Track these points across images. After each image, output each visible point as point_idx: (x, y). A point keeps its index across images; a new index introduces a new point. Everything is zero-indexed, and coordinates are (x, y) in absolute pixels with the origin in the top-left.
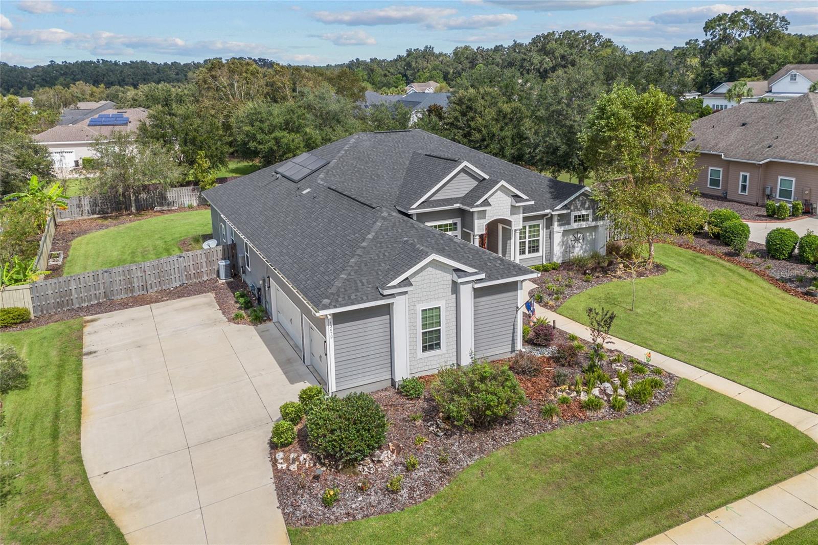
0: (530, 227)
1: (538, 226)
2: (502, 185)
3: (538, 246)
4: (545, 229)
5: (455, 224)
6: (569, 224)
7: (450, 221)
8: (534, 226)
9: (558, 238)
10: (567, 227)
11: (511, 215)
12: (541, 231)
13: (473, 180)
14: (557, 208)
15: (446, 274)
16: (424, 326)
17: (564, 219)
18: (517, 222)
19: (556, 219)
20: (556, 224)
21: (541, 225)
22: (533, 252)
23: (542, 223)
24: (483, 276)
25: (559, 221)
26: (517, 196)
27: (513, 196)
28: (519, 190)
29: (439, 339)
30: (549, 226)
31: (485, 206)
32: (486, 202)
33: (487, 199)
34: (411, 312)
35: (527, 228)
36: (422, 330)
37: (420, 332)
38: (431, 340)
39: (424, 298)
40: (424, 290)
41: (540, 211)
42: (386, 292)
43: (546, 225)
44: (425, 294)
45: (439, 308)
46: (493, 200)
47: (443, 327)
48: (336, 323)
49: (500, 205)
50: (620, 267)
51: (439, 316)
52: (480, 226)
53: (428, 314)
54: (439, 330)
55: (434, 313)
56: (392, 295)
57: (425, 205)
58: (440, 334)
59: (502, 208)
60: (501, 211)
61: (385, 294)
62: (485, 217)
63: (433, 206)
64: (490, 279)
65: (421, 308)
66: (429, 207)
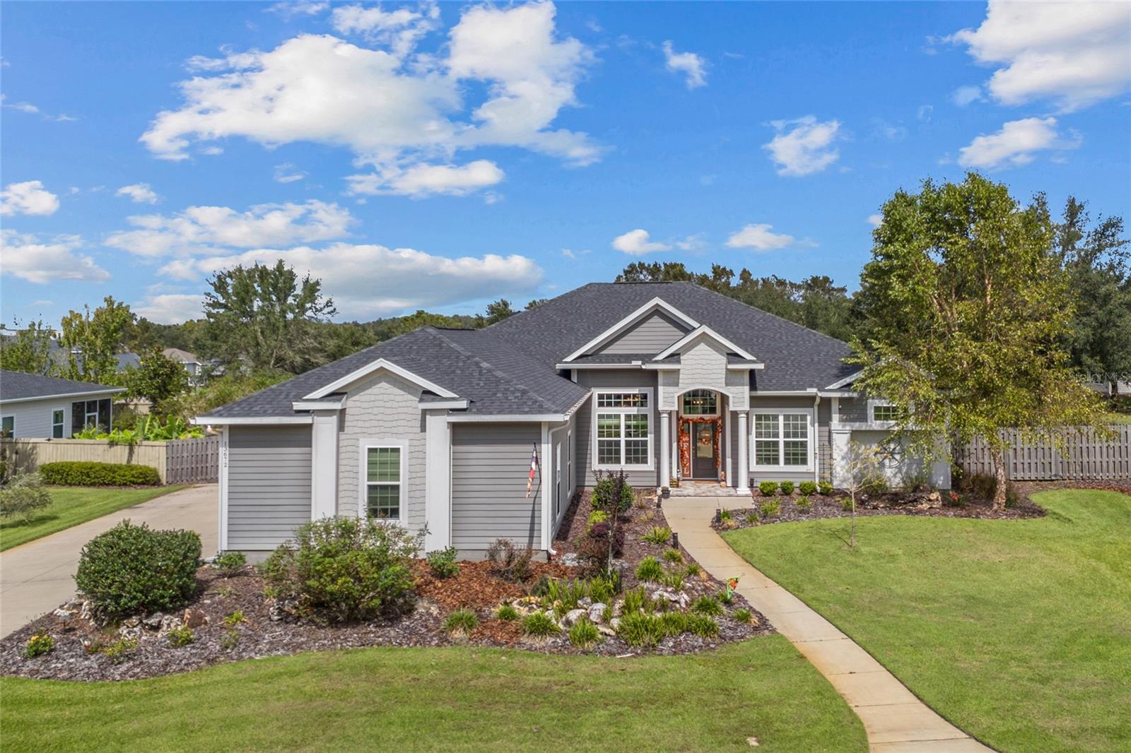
0: (787, 417)
1: (804, 418)
2: (704, 333)
3: (805, 454)
4: (816, 425)
5: (645, 396)
6: (864, 418)
7: (636, 391)
8: (795, 418)
9: (841, 442)
10: (857, 426)
11: (727, 384)
12: (810, 429)
13: (675, 329)
14: (831, 387)
15: (410, 397)
16: (371, 476)
17: (854, 409)
18: (739, 398)
19: (835, 406)
20: (836, 417)
21: (809, 418)
22: (796, 462)
23: (810, 415)
24: (463, 404)
25: (840, 411)
26: (736, 355)
27: (728, 354)
28: (737, 344)
29: (398, 504)
30: (824, 420)
31: (669, 362)
32: (675, 357)
33: (679, 354)
34: (350, 449)
35: (781, 418)
36: (368, 481)
37: (364, 483)
38: (384, 500)
39: (373, 430)
40: (373, 417)
41: (798, 389)
42: (298, 406)
43: (819, 418)
44: (376, 423)
45: (397, 450)
46: (691, 357)
47: (403, 483)
48: (232, 444)
49: (705, 367)
50: (931, 498)
51: (396, 464)
52: (668, 398)
53: (378, 458)
54: (397, 487)
55: (389, 457)
56: (307, 412)
57: (590, 358)
58: (398, 493)
59: (710, 372)
60: (706, 376)
61: (295, 408)
62: (677, 384)
63: (601, 362)
64: (479, 412)
65: (366, 444)
66: (594, 362)
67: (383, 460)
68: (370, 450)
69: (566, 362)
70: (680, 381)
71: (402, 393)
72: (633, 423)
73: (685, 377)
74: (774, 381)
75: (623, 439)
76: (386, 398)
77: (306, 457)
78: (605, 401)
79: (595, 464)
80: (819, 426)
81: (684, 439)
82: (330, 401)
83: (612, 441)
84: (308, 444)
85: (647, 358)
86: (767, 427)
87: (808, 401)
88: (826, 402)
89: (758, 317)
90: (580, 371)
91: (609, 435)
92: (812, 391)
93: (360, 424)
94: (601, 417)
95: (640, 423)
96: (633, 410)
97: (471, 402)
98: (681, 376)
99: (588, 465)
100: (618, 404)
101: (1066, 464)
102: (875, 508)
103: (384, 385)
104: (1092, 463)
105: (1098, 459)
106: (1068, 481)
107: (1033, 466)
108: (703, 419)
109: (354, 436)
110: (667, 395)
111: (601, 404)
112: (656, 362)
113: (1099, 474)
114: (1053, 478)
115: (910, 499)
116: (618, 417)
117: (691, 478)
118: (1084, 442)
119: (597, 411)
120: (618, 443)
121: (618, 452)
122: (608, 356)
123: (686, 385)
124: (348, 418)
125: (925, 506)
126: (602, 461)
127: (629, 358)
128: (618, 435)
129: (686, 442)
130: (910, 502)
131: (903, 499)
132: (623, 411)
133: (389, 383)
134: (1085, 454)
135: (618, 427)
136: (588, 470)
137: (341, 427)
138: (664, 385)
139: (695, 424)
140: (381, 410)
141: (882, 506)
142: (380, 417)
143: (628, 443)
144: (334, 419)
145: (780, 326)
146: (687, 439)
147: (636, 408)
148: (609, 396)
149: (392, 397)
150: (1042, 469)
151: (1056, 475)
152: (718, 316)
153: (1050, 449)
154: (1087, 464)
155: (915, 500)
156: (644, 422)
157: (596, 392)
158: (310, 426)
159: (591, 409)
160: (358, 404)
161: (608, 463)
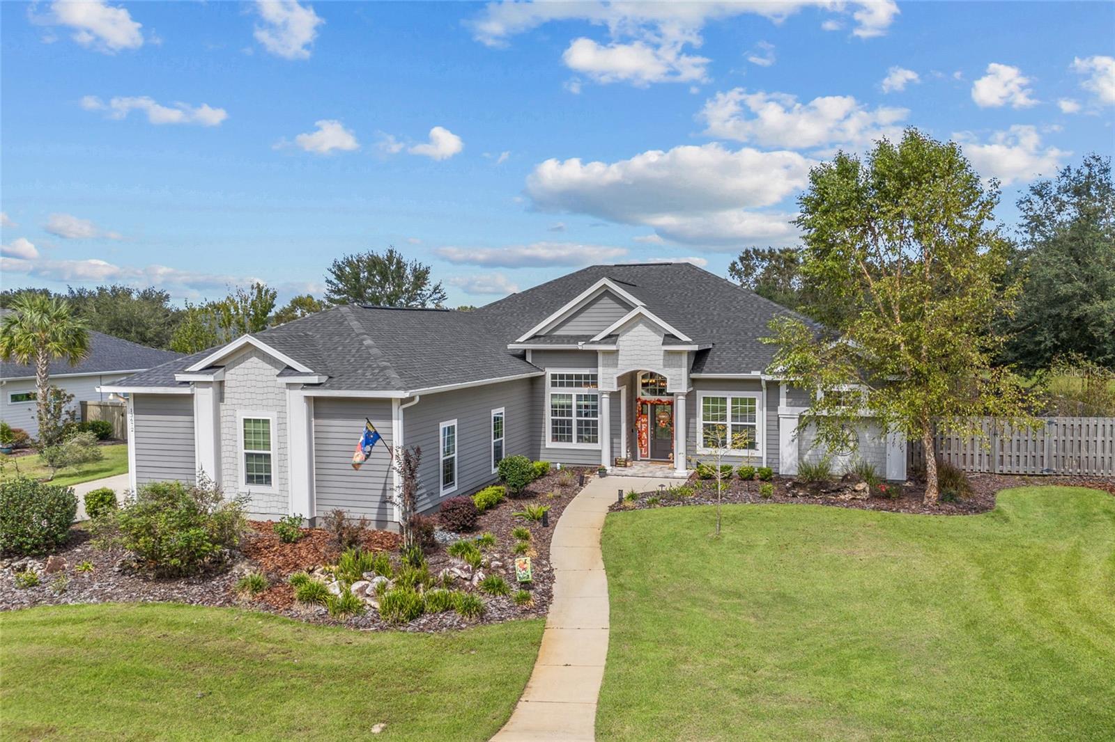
0: (735, 401)
1: (752, 401)
2: (640, 313)
3: (753, 439)
4: (765, 409)
5: (595, 377)
7: (586, 371)
8: (743, 401)
9: (788, 428)
11: (665, 366)
12: (758, 413)
16: (247, 445)
17: (799, 394)
18: (678, 380)
19: (783, 390)
20: (783, 401)
21: (757, 401)
22: (744, 446)
23: (760, 398)
25: (788, 395)
27: (666, 335)
29: (270, 472)
30: (772, 405)
31: (605, 343)
32: (612, 338)
33: (618, 335)
34: (228, 418)
35: (729, 401)
36: (245, 449)
37: (242, 451)
38: (259, 468)
39: (246, 402)
40: (247, 390)
41: (744, 372)
42: (180, 377)
43: (767, 402)
44: (248, 396)
45: (267, 422)
46: (630, 338)
47: (273, 452)
48: (137, 411)
49: (643, 348)
50: (857, 488)
51: (267, 434)
52: (608, 378)
53: (251, 428)
54: (268, 456)
55: (260, 428)
56: (187, 383)
57: (542, 339)
58: (270, 462)
59: (648, 353)
60: (644, 358)
61: (177, 379)
62: (616, 365)
63: (551, 343)
64: (332, 387)
65: (242, 415)
66: (544, 342)
67: (256, 431)
68: (246, 421)
69: (519, 343)
70: (620, 362)
71: (270, 367)
72: (583, 403)
73: (624, 358)
74: (723, 364)
75: (574, 418)
76: (257, 372)
77: (189, 425)
78: (559, 381)
79: (549, 443)
80: (767, 410)
81: (643, 420)
82: (204, 373)
83: (564, 420)
84: (190, 412)
85: (587, 339)
86: (715, 410)
87: (754, 384)
88: (773, 386)
89: (740, 298)
90: (534, 352)
91: (562, 414)
92: (756, 374)
93: (237, 396)
94: (553, 396)
95: (590, 403)
96: (584, 391)
97: (330, 377)
98: (620, 357)
99: (542, 443)
100: (570, 385)
101: (1061, 459)
102: (794, 496)
103: (254, 359)
104: (1091, 458)
105: (1100, 454)
106: (1062, 477)
107: (1022, 460)
108: (660, 401)
109: (232, 407)
110: (606, 376)
111: (554, 384)
112: (593, 343)
113: (1099, 471)
114: (1045, 473)
115: (833, 488)
116: (570, 396)
117: (649, 458)
118: (1083, 435)
119: (550, 390)
120: (570, 422)
121: (570, 431)
122: (559, 336)
123: (624, 367)
124: (227, 390)
125: (848, 496)
126: (555, 439)
127: (577, 339)
128: (570, 414)
129: (645, 423)
130: (833, 491)
131: (825, 488)
132: (574, 391)
133: (258, 357)
134: (1083, 448)
135: (570, 406)
136: (542, 447)
137: (220, 397)
138: (604, 366)
139: (654, 406)
140: (254, 383)
141: (801, 494)
142: (252, 390)
143: (579, 423)
144: (210, 391)
145: (759, 307)
146: (645, 420)
147: (587, 389)
148: (562, 376)
149: (262, 371)
150: (1032, 464)
151: (1048, 470)
152: (700, 298)
153: (1043, 441)
154: (1085, 459)
155: (838, 490)
156: (594, 403)
157: (549, 372)
158: (191, 397)
159: (544, 388)
160: (234, 377)
161: (560, 441)
